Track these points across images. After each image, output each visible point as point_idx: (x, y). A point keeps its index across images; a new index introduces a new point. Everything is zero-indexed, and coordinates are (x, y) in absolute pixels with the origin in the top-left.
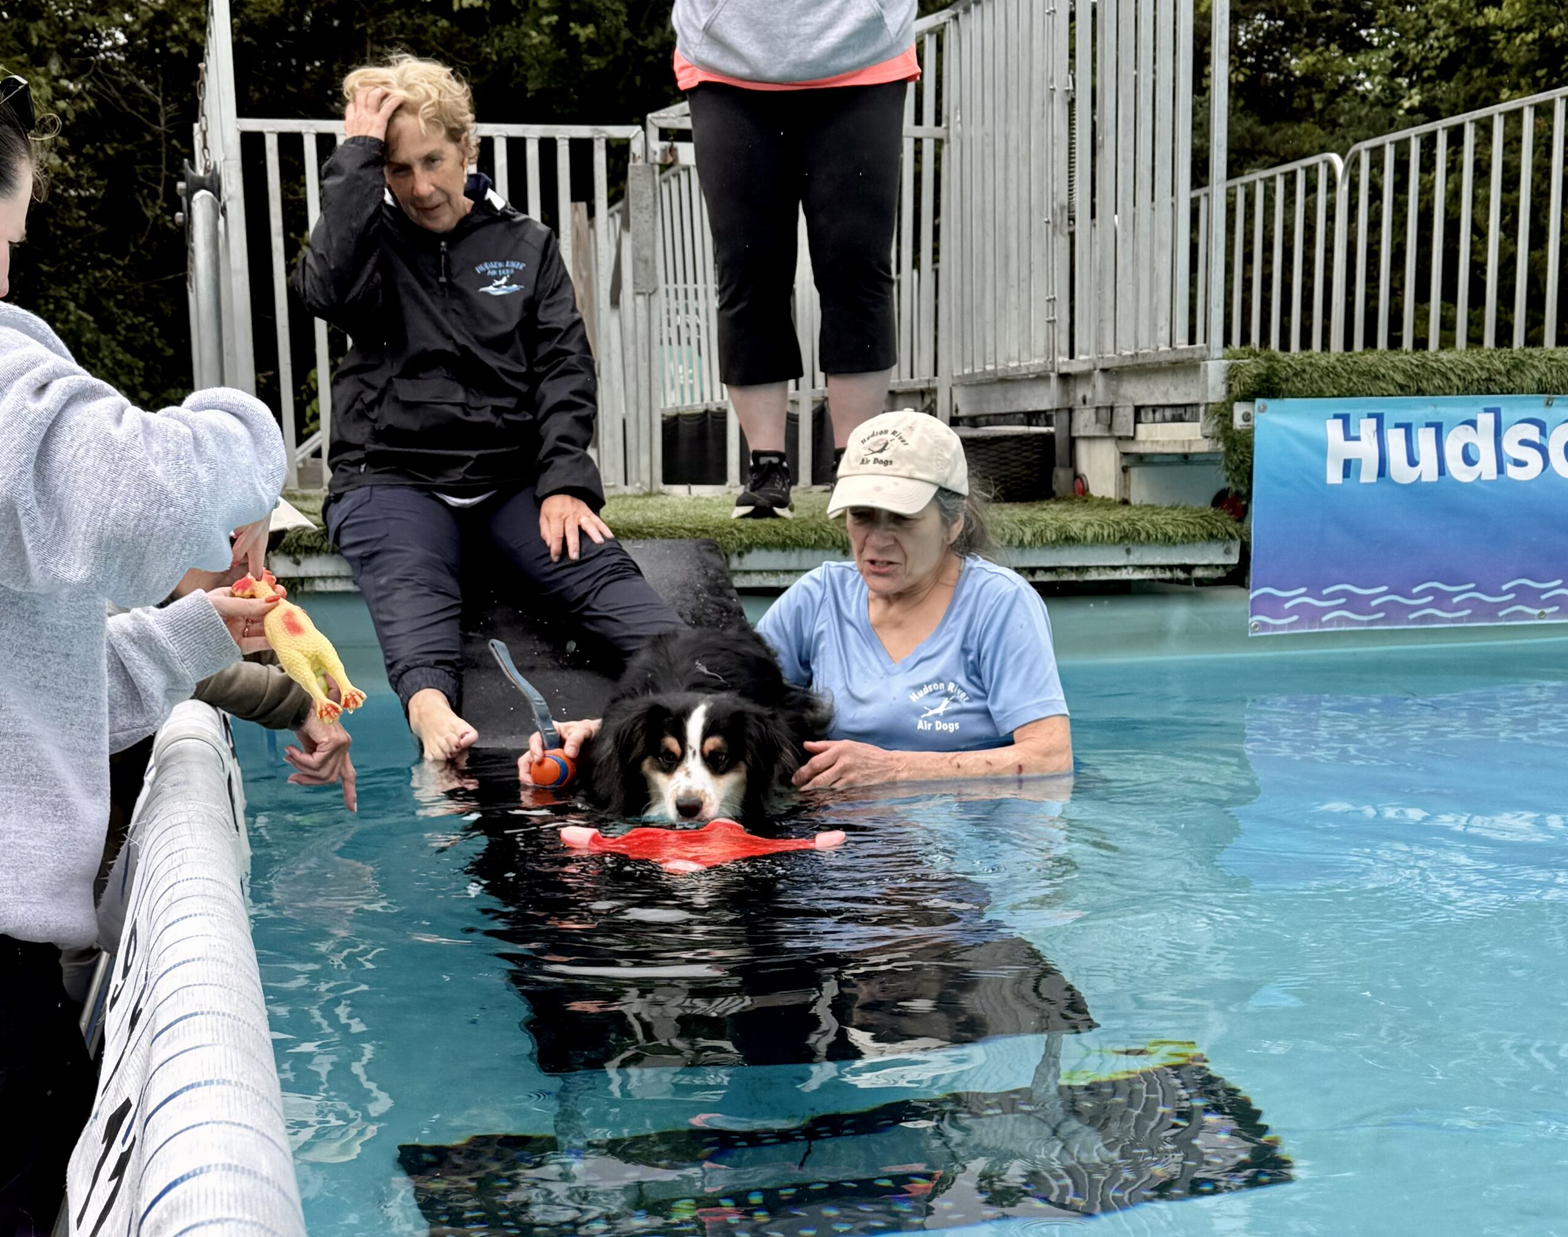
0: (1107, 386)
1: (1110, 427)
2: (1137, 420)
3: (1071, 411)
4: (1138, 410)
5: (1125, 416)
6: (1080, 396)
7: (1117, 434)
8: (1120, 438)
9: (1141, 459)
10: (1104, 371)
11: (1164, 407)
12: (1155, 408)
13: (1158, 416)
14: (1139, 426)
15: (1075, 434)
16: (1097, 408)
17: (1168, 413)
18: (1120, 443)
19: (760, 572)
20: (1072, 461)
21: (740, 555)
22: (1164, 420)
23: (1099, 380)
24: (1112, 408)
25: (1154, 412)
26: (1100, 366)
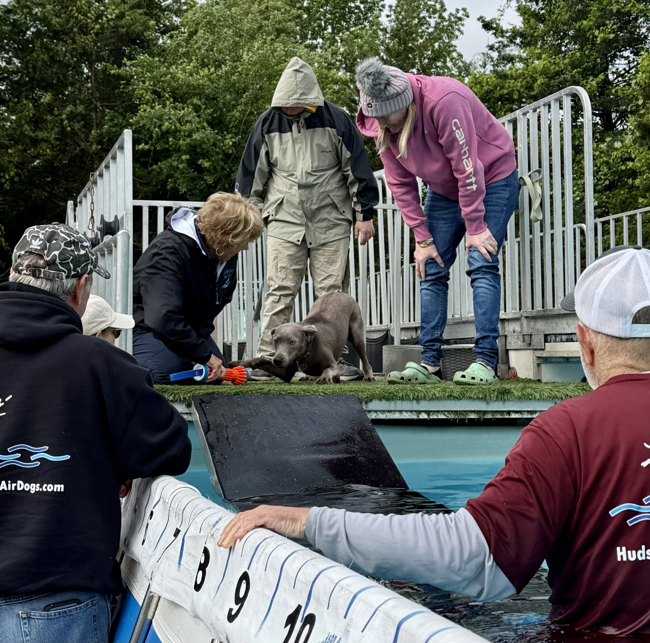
0: (528, 325)
1: (530, 344)
2: (546, 341)
3: (506, 336)
4: (546, 336)
5: (538, 340)
6: (511, 329)
7: (535, 348)
8: (535, 350)
9: (546, 360)
10: (526, 317)
11: (561, 334)
12: (556, 335)
13: (558, 339)
14: (546, 344)
15: (508, 348)
16: (523, 335)
17: (564, 337)
18: (535, 352)
19: (376, 411)
20: (507, 361)
21: (366, 403)
22: (562, 341)
23: (525, 322)
24: (531, 335)
25: (556, 337)
26: (525, 315)
